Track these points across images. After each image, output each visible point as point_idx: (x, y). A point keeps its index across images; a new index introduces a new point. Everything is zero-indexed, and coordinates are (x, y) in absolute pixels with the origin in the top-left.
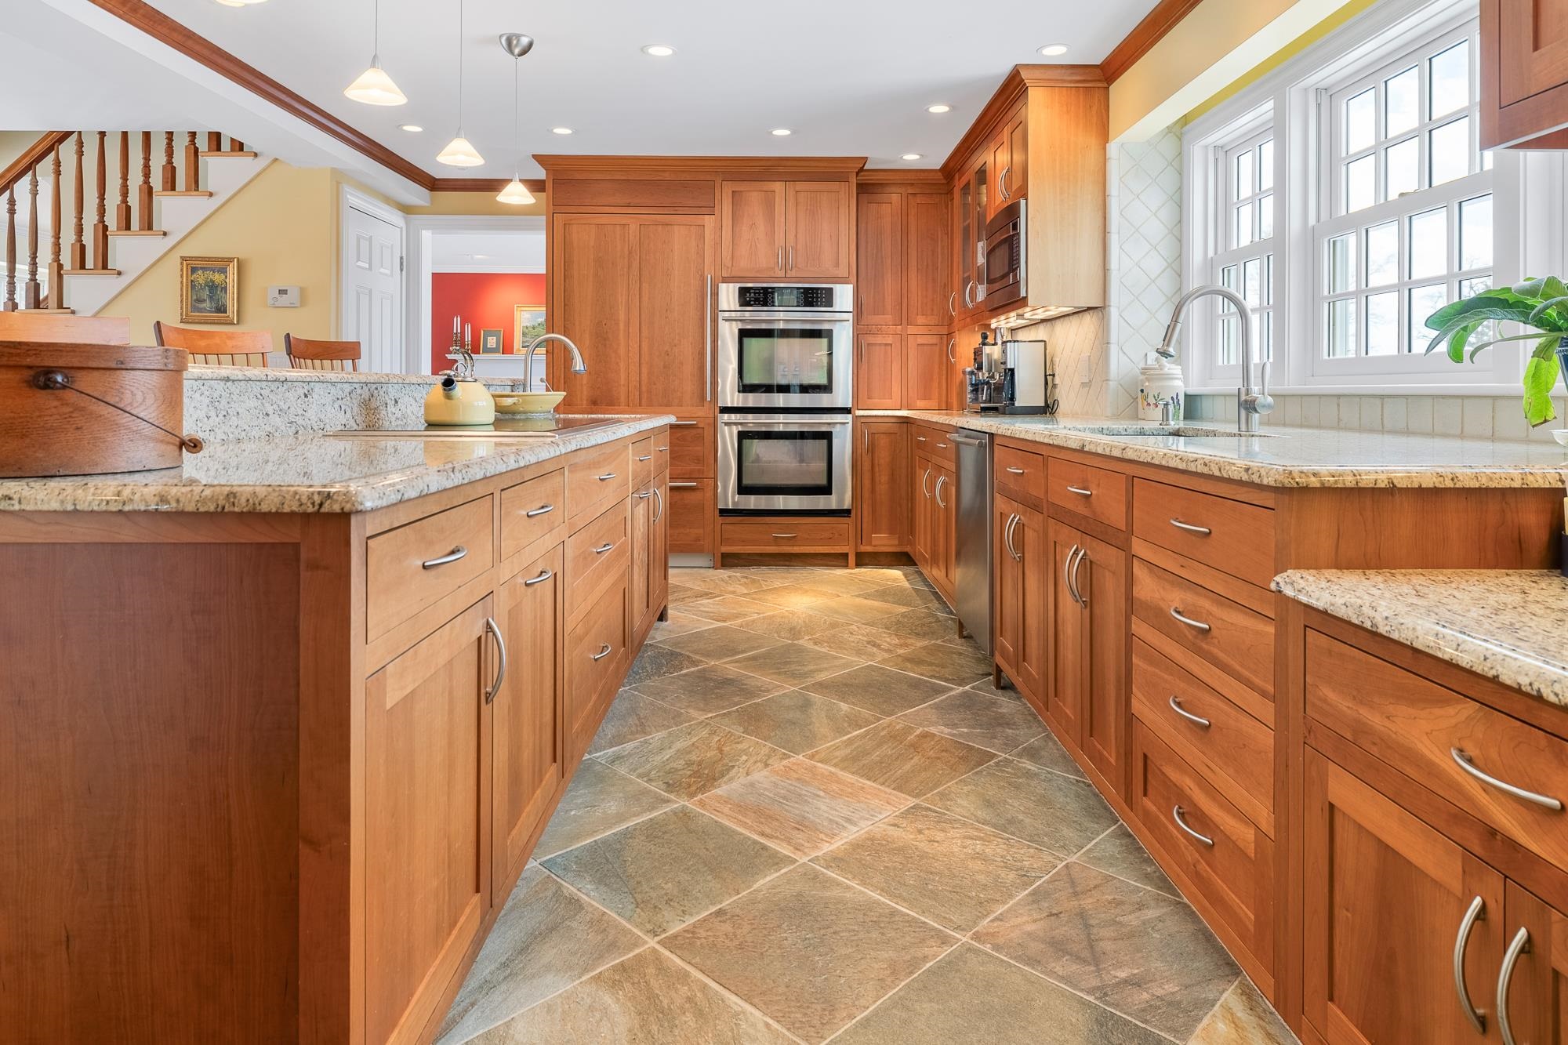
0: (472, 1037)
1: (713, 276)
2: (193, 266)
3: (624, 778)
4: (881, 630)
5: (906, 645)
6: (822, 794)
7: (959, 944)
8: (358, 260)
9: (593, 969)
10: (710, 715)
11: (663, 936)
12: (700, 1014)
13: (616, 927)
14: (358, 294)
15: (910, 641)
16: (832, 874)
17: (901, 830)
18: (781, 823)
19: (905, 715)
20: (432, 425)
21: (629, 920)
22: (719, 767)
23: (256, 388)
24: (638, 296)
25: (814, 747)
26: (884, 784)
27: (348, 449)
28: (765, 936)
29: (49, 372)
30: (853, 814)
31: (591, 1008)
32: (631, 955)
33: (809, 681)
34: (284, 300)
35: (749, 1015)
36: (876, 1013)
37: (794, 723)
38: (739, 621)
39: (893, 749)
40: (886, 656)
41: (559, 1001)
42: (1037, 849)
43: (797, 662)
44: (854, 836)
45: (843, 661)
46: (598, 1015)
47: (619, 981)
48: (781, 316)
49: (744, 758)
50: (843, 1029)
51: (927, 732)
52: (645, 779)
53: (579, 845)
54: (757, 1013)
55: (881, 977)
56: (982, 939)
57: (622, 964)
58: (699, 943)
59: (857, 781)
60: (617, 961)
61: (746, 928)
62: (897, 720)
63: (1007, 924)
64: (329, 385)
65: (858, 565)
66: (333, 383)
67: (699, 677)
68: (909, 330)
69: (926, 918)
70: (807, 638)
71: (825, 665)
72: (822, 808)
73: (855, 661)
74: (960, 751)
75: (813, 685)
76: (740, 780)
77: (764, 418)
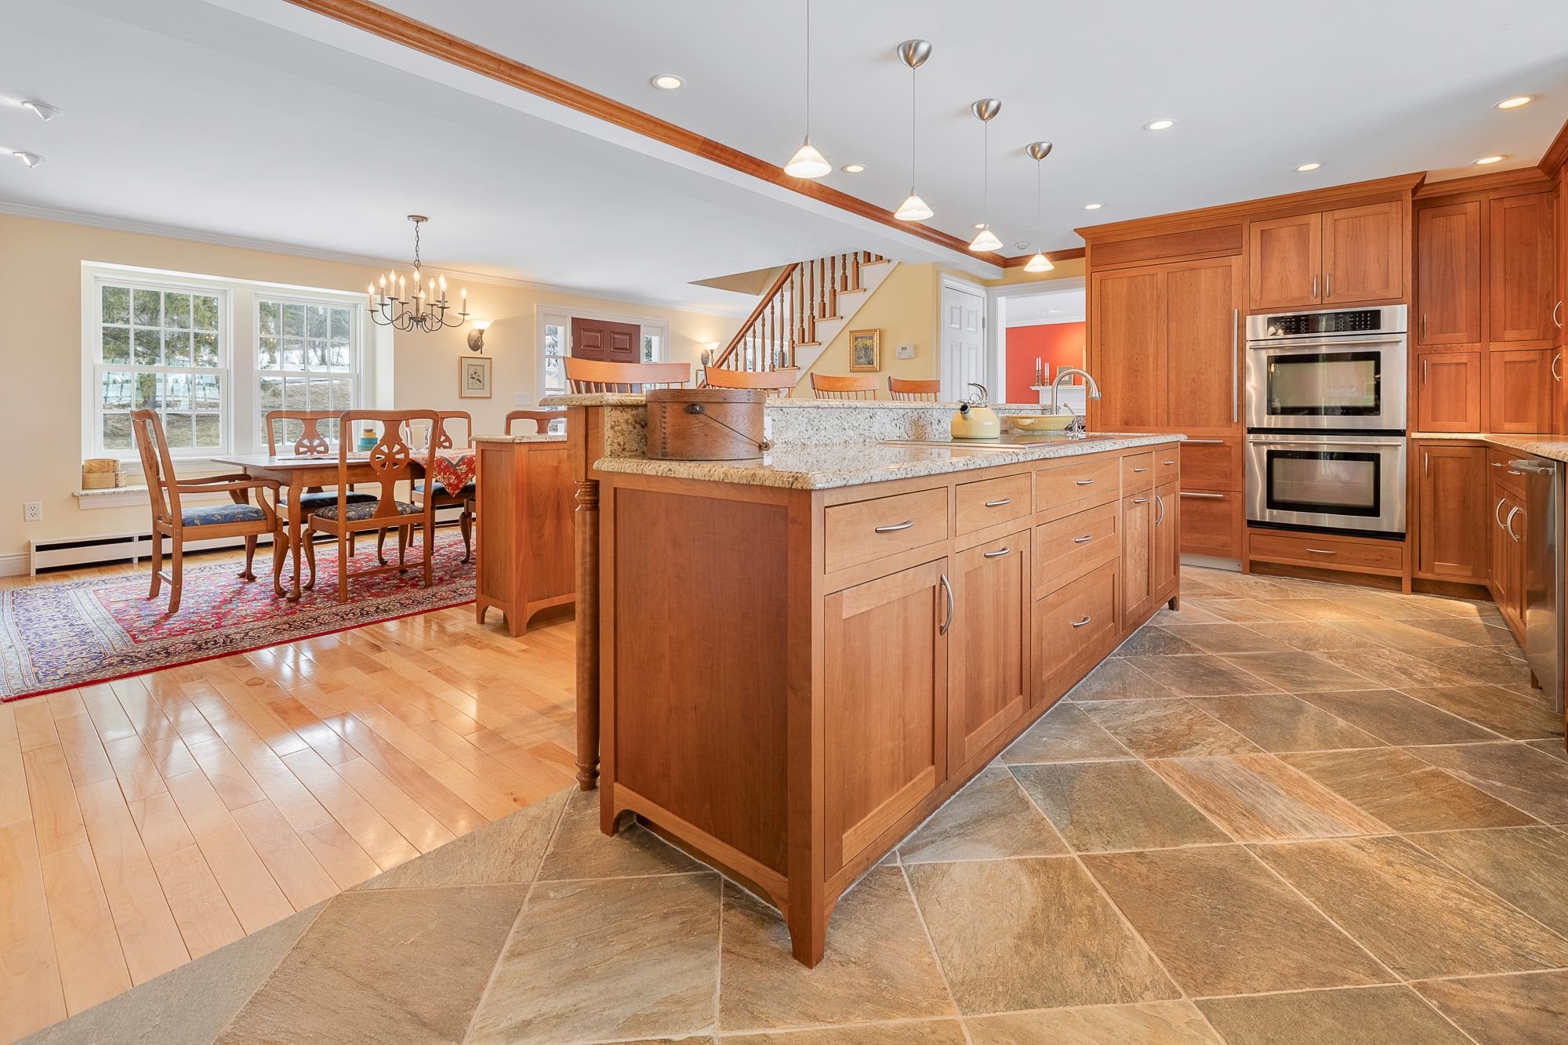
0: (924, 862)
1: (1240, 309)
2: (856, 336)
3: (1094, 725)
4: (1420, 660)
5: (1449, 681)
6: (1282, 793)
7: (1396, 984)
8: (952, 323)
9: (1022, 855)
10: (1192, 696)
11: (1085, 853)
12: (1094, 922)
13: (1050, 832)
14: (952, 346)
15: (1455, 678)
16: (1266, 865)
17: (1366, 854)
18: (1228, 804)
19: (1419, 748)
20: (956, 438)
21: (1062, 831)
22: (1184, 741)
23: (837, 412)
24: (1166, 334)
25: (1291, 750)
26: (1361, 805)
27: (902, 453)
28: (1177, 889)
29: (694, 405)
30: (1311, 822)
31: (1010, 880)
32: (1054, 856)
33: (1309, 690)
34: (905, 354)
35: (1137, 944)
36: (1266, 999)
37: (1277, 724)
38: (1251, 623)
39: (1387, 776)
40: (1416, 686)
41: (989, 865)
42: (1554, 935)
43: (1302, 670)
44: (1303, 841)
45: (1359, 681)
46: (1013, 887)
47: (1038, 871)
48: (1324, 342)
49: (1212, 739)
50: (1224, 997)
51: (1441, 771)
52: (1112, 731)
53: (1041, 764)
54: (1145, 945)
55: (1285, 972)
56: (1429, 992)
57: (1045, 860)
58: (1113, 871)
59: (1329, 794)
60: (1042, 857)
61: (1160, 876)
62: (1405, 752)
63: (1472, 993)
64: (888, 410)
65: (1414, 591)
66: (891, 409)
67: (1191, 662)
68: (1491, 347)
69: (1361, 944)
70: (1322, 650)
71: (1333, 680)
72: (1279, 806)
73: (1373, 683)
74: (1481, 802)
75: (1312, 695)
76: (1200, 757)
77: (1307, 439)
